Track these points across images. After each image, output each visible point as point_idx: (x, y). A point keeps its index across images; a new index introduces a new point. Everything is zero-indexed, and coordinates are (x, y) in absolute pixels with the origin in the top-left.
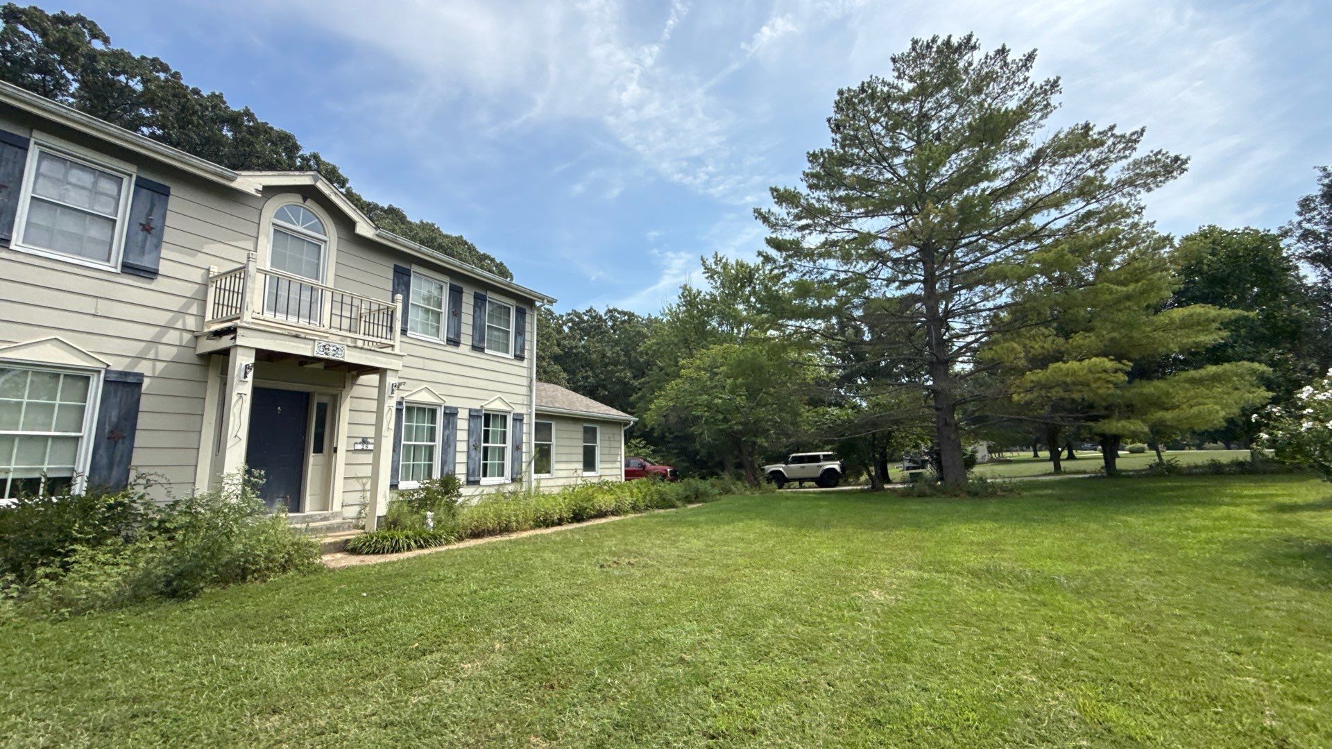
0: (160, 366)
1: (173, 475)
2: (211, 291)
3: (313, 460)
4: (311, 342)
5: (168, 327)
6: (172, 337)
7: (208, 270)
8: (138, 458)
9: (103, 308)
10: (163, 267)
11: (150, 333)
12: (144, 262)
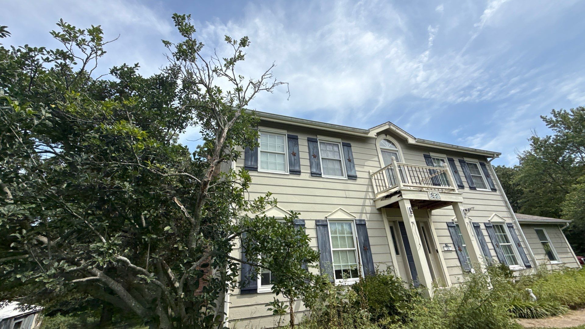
0: (368, 216)
2: (373, 181)
3: (430, 257)
4: (426, 193)
5: (365, 199)
6: (368, 202)
7: (369, 172)
8: (374, 258)
9: (348, 194)
10: (358, 174)
11: (361, 202)
12: (352, 174)
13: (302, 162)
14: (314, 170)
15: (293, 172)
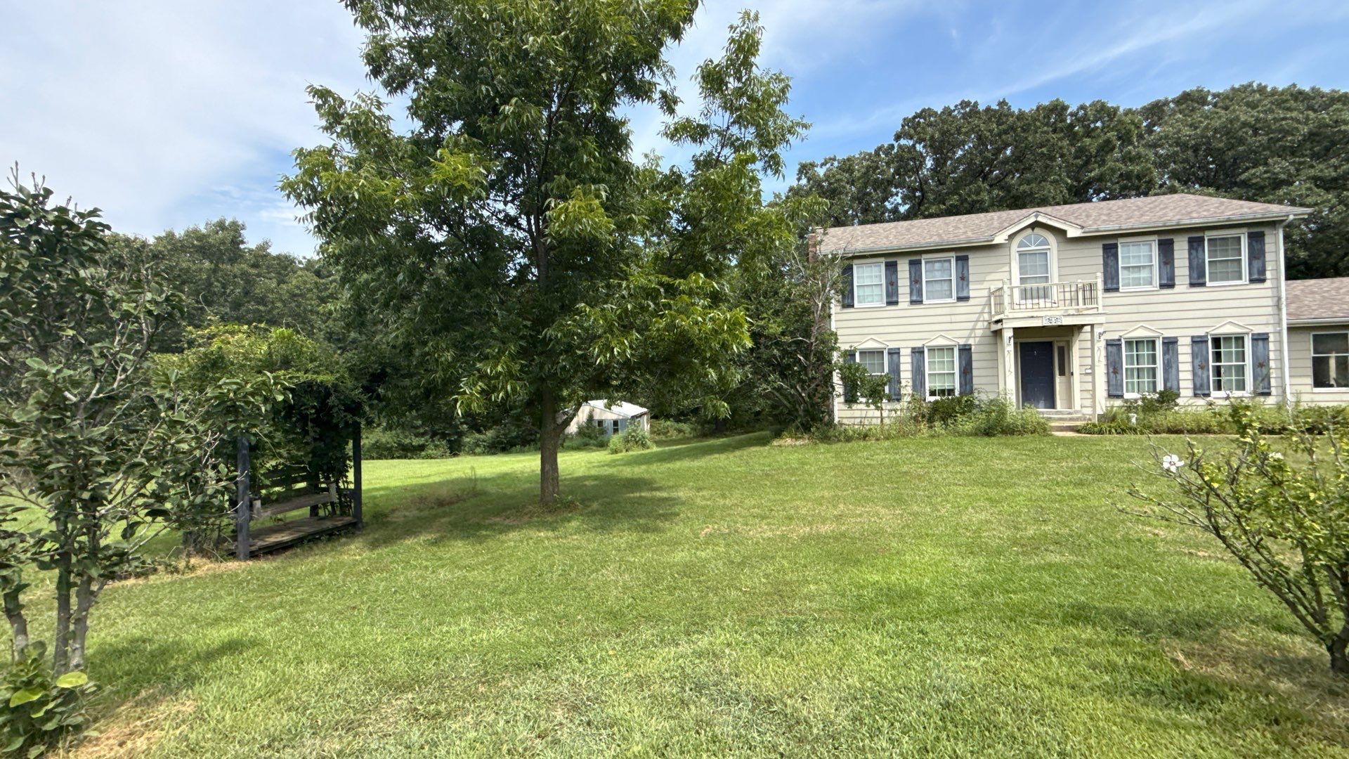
0: (977, 339)
1: (988, 388)
2: (993, 299)
3: (1058, 380)
4: (1041, 318)
5: (977, 321)
6: (980, 325)
7: (990, 289)
8: (975, 380)
9: (954, 318)
10: (972, 294)
11: (970, 325)
12: (964, 294)
13: (901, 290)
14: (914, 298)
15: (889, 303)
